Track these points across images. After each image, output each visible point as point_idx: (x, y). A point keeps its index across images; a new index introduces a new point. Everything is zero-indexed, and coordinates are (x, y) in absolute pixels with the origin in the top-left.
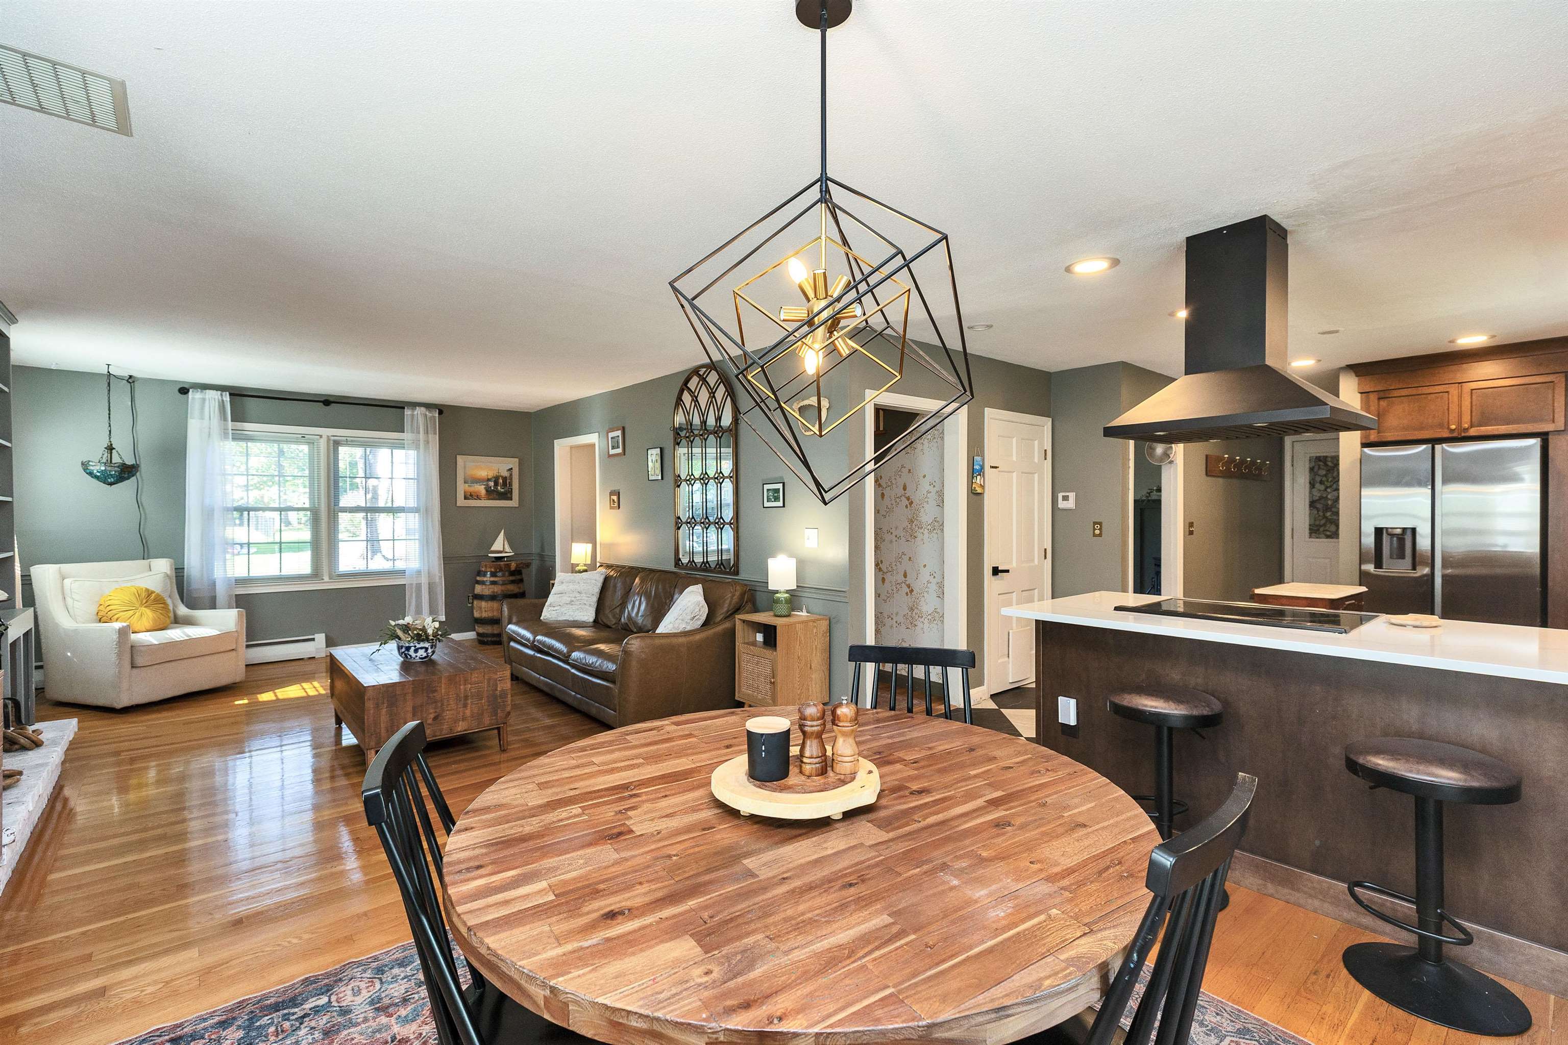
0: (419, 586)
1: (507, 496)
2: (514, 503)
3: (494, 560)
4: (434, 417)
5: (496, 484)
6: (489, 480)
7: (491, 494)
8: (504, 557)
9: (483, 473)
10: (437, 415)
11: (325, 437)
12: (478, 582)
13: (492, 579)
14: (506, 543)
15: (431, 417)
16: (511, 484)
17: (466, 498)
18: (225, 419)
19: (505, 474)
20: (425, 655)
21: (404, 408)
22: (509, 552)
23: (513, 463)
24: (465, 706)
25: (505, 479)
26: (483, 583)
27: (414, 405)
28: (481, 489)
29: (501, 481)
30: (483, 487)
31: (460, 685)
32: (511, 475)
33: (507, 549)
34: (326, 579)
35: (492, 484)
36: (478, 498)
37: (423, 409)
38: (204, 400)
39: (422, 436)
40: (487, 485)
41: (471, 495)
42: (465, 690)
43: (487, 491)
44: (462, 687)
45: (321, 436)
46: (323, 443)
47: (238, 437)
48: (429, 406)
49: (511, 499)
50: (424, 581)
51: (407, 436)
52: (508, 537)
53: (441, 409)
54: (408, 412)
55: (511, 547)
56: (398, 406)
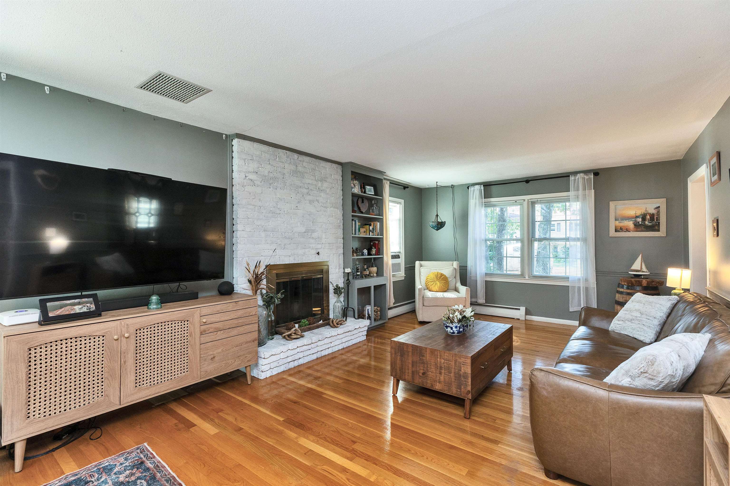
0: (579, 288)
1: (655, 227)
2: (662, 232)
3: (633, 276)
4: (590, 179)
5: (644, 219)
6: (637, 217)
7: (638, 227)
8: (642, 275)
9: (632, 213)
10: (593, 177)
11: (526, 200)
12: (618, 292)
13: (629, 291)
14: (643, 264)
15: (587, 179)
16: (658, 219)
17: (616, 231)
18: (482, 198)
19: (654, 211)
20: (452, 331)
21: (569, 176)
22: (645, 271)
23: (661, 203)
24: (440, 373)
25: (652, 216)
26: (621, 293)
27: (575, 173)
28: (630, 224)
29: (648, 217)
30: (632, 222)
31: (437, 358)
32: (658, 212)
33: (644, 269)
34: (527, 278)
35: (640, 220)
36: (627, 230)
37: (582, 175)
38: (474, 190)
39: (581, 192)
40: (636, 221)
41: (621, 229)
42: (440, 361)
43: (635, 225)
44: (438, 359)
45: (524, 200)
46: (525, 203)
47: (487, 205)
48: (586, 172)
49: (658, 230)
50: (582, 285)
51: (571, 193)
52: (645, 260)
53: (596, 173)
54: (572, 178)
55: (647, 268)
56: (566, 176)
